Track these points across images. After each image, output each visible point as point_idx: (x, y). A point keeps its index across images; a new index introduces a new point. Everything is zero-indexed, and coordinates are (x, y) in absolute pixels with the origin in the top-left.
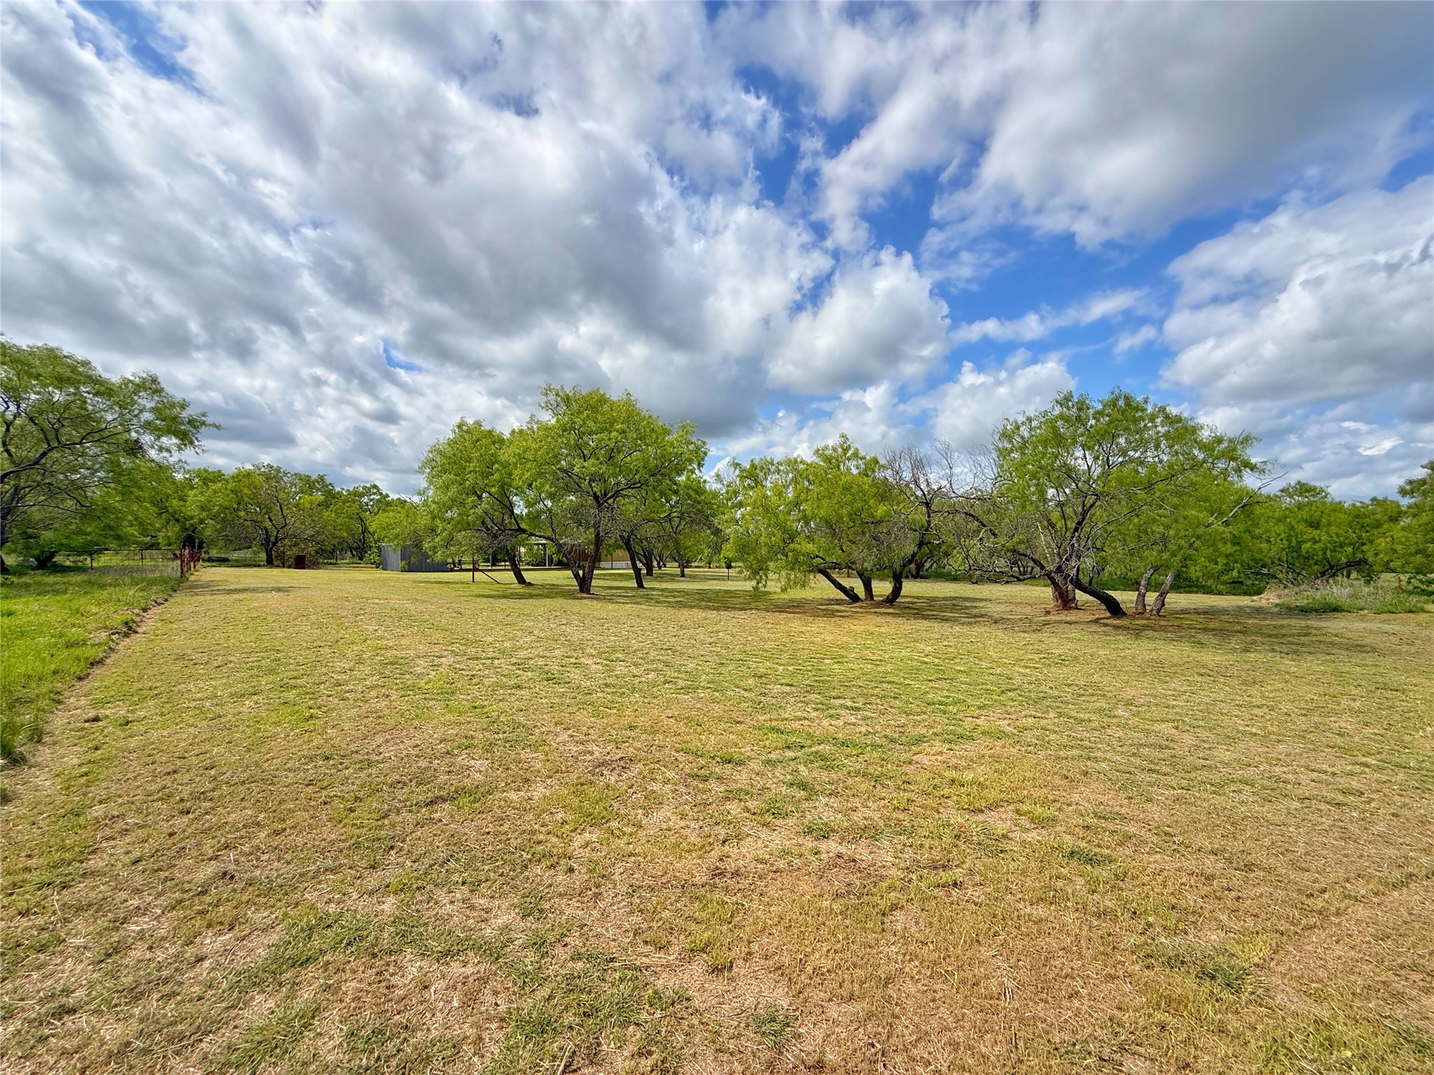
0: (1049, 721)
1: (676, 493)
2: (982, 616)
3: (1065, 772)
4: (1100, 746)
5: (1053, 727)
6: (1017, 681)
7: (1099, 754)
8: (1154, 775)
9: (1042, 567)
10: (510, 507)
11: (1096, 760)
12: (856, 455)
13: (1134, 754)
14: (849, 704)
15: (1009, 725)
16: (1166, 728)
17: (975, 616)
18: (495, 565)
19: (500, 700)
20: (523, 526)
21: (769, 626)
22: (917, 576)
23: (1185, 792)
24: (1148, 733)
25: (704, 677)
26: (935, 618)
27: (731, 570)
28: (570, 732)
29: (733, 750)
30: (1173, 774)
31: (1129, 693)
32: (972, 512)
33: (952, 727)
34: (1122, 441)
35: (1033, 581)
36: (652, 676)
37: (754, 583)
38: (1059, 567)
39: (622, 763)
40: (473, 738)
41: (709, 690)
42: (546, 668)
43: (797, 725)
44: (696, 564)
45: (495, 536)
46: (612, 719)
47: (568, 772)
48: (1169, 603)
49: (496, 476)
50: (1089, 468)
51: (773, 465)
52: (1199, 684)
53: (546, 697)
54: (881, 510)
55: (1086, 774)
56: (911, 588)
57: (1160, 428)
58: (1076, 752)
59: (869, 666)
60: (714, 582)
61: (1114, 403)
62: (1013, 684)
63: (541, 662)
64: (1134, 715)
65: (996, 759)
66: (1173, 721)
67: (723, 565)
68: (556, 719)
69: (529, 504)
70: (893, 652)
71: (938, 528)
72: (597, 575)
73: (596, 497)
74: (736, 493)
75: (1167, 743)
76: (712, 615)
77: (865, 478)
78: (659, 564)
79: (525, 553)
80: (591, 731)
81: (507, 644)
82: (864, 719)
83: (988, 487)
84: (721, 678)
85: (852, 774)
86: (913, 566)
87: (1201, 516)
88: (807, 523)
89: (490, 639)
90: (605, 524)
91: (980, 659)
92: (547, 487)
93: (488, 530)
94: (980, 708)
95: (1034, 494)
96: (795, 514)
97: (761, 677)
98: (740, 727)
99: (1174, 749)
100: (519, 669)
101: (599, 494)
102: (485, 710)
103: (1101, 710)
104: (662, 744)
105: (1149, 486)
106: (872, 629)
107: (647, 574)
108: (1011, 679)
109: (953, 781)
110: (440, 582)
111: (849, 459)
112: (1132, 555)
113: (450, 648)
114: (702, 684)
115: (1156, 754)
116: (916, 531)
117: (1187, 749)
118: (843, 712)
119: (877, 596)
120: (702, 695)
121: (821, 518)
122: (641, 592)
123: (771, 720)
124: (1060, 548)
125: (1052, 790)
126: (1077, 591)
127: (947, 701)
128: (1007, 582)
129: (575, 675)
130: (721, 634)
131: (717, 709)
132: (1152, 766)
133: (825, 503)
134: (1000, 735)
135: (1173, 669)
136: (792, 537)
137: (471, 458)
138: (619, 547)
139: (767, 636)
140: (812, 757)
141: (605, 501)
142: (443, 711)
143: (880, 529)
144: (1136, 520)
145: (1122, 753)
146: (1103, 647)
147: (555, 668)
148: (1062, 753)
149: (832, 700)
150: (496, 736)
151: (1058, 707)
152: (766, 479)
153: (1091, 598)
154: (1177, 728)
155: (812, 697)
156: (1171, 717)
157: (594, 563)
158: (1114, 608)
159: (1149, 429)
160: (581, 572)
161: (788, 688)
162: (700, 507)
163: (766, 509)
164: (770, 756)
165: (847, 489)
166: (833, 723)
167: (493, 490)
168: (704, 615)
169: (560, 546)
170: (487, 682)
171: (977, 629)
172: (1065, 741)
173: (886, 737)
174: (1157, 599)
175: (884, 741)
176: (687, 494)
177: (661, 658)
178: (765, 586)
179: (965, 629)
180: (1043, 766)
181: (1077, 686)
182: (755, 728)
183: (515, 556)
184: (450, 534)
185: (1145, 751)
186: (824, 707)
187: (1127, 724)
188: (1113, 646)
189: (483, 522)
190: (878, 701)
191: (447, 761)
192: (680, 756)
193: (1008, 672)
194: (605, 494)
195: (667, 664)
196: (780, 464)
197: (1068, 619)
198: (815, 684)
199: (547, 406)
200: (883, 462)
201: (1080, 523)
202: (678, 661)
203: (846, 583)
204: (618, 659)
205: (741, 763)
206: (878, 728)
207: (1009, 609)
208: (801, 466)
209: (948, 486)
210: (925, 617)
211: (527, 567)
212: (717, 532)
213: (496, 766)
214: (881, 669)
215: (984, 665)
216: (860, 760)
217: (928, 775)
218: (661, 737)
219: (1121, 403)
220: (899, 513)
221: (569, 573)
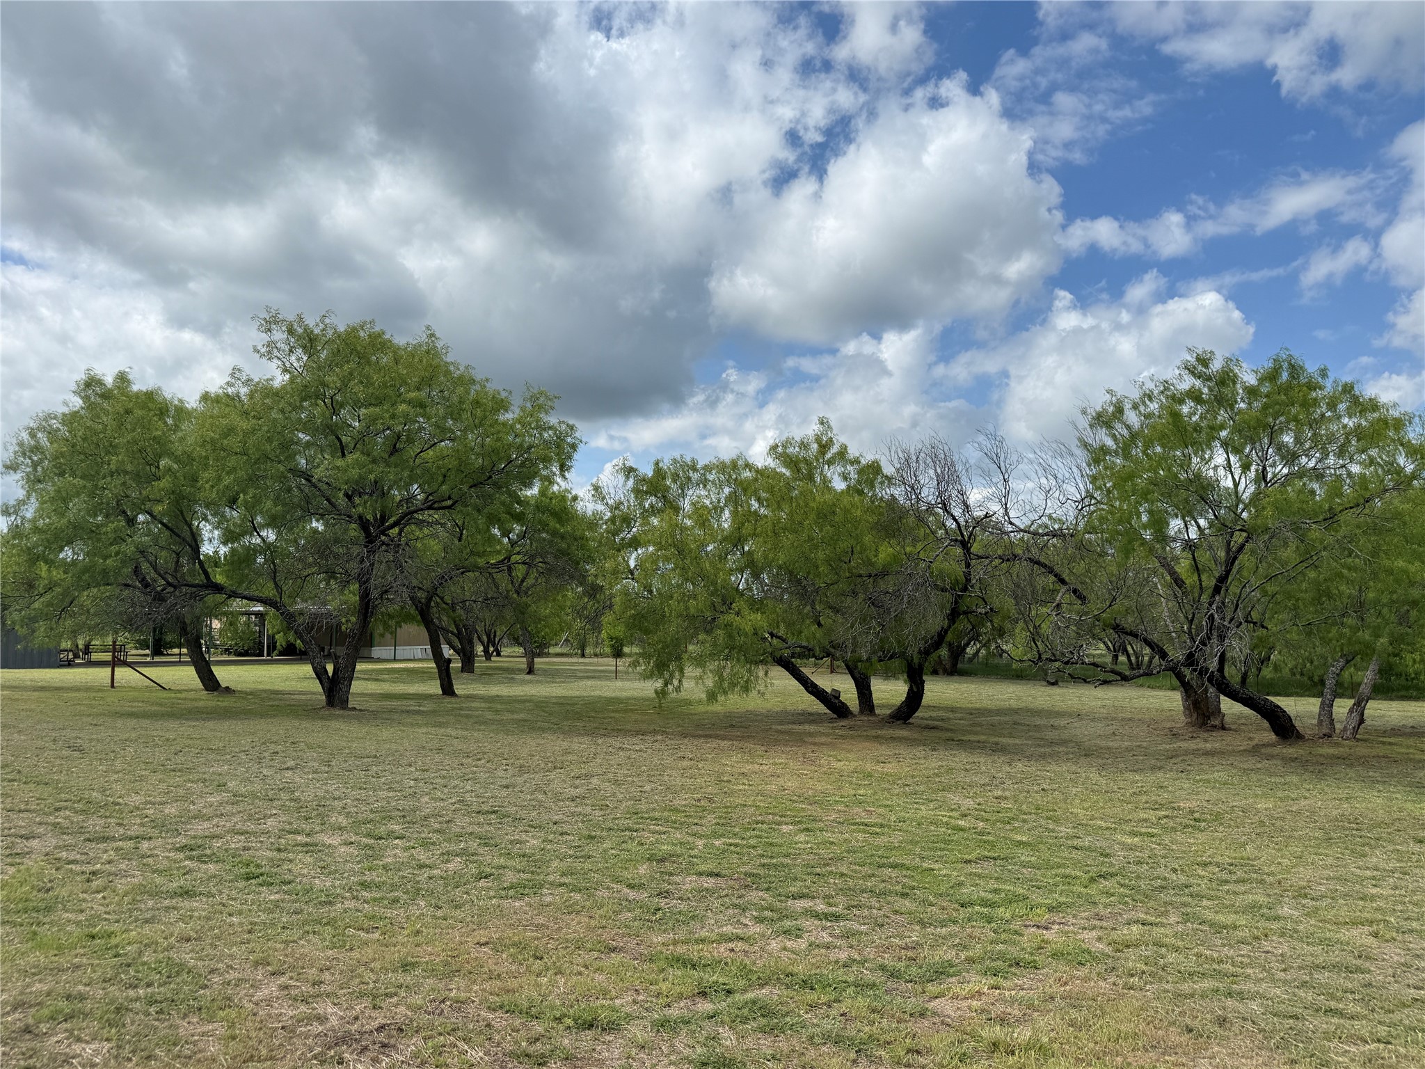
0: (1168, 931)
1: (519, 518)
2: (1064, 742)
3: (1188, 1021)
4: (1249, 971)
5: (1173, 941)
6: (1117, 861)
7: (1248, 986)
8: (1335, 1020)
9: (1163, 655)
10: (194, 542)
11: (1241, 996)
12: (842, 454)
13: (1304, 984)
14: (821, 907)
15: (1099, 939)
16: (1359, 936)
17: (1052, 743)
18: (162, 654)
19: (146, 921)
20: (219, 579)
21: (685, 763)
22: (954, 668)
23: (1382, 1046)
24: (1328, 943)
25: (555, 864)
26: (981, 747)
27: (620, 662)
28: (283, 980)
29: (599, 1002)
30: (1365, 1017)
31: (1302, 875)
32: (1042, 559)
33: (1000, 947)
34: (1288, 439)
35: (1150, 680)
36: (455, 864)
37: (659, 684)
38: (1190, 655)
39: (382, 1037)
40: (82, 998)
41: (561, 890)
42: (246, 856)
43: (722, 950)
44: (557, 650)
45: (159, 598)
46: (369, 952)
47: (272, 1058)
48: (1373, 718)
49: (165, 483)
50: (1236, 485)
51: (695, 469)
52: (1415, 858)
53: (240, 913)
54: (885, 552)
55: (1222, 1022)
56: (938, 691)
57: (1346, 420)
58: (1207, 984)
59: (860, 836)
60: (589, 683)
61: (1272, 376)
62: (1111, 865)
63: (236, 843)
64: (1308, 915)
65: (1074, 1001)
66: (1371, 923)
67: (608, 650)
68: (259, 955)
69: (228, 538)
70: (906, 810)
71: (984, 586)
72: (362, 671)
73: (364, 524)
74: (627, 520)
75: (1359, 962)
76: (581, 745)
77: (857, 498)
78: (486, 651)
79: (221, 630)
80: (327, 976)
81: (170, 810)
82: (847, 935)
83: (1068, 513)
84: (588, 865)
85: (817, 1040)
86: (944, 652)
87: (1412, 568)
88: (756, 575)
89: (136, 800)
90: (381, 575)
91: (1056, 821)
92: (269, 504)
93: (147, 585)
94: (1051, 909)
95: (1145, 527)
96: (733, 559)
97: (662, 860)
98: (616, 958)
99: (1369, 972)
100: (191, 858)
101: (370, 517)
102: (114, 941)
103: (1254, 907)
104: (463, 995)
105: (1330, 518)
106: (869, 767)
107: (463, 670)
108: (1107, 855)
109: (995, 1045)
110: (43, 689)
111: (830, 463)
112: (1309, 634)
113: (51, 819)
114: (551, 878)
115: (1340, 981)
116: (944, 590)
117: (1390, 971)
118: (808, 923)
119: (882, 706)
120: (549, 899)
121: (780, 567)
122: (449, 702)
123: (675, 943)
124: (1191, 622)
125: (1163, 1054)
126: (1222, 697)
127: (996, 898)
128: (1105, 682)
129: (302, 866)
130: (595, 781)
131: (576, 926)
132: (1333, 1004)
133: (787, 539)
134: (1081, 957)
135: (1375, 833)
136: (726, 598)
137: (115, 447)
138: (408, 618)
139: (679, 782)
140: (745, 1012)
141: (383, 533)
142: (23, 947)
143: (882, 585)
144: (1312, 574)
145: (1285, 982)
146: (1264, 795)
147: (264, 854)
148: (1186, 987)
149: (790, 902)
150: (131, 993)
151: (1184, 905)
152: (683, 496)
153: (1247, 711)
154: (1375, 935)
155: (754, 896)
156: (1368, 916)
157: (357, 650)
158: (1283, 727)
159: (1330, 420)
160: (330, 668)
161: (711, 880)
162: (564, 545)
163: (681, 551)
164: (667, 1011)
165: (825, 515)
166: (789, 944)
167: (158, 509)
168: (565, 744)
169: (289, 618)
170: (121, 885)
171: (1054, 767)
172: (1191, 964)
173: (883, 968)
174: (1351, 711)
175: (878, 977)
176: (540, 522)
177: (476, 829)
178: (678, 689)
179: (1032, 768)
180: (1151, 1012)
181: (1218, 865)
182: (641, 958)
183: (199, 637)
184: (66, 593)
185: (1322, 977)
186: (774, 917)
187: (1296, 931)
188: (1280, 794)
189: (137, 570)
190: (873, 901)
191: (24, 1046)
192: (499, 1020)
193: (1104, 844)
194: (384, 519)
195: (485, 841)
196: (708, 468)
197: (1209, 746)
198: (761, 872)
199: (270, 351)
200: (888, 470)
201: (1223, 579)
202: (511, 834)
203: (826, 682)
204: (391, 835)
205: (611, 1027)
206: (869, 952)
207: (1109, 730)
208: (747, 474)
209: (1002, 511)
210: (963, 745)
211: (225, 657)
212: (594, 591)
213: (126, 1052)
214: (881, 841)
215: (1064, 830)
216: (833, 1012)
217: (954, 1036)
218: (462, 985)
219: (1285, 376)
220: (914, 559)
221: (307, 669)
